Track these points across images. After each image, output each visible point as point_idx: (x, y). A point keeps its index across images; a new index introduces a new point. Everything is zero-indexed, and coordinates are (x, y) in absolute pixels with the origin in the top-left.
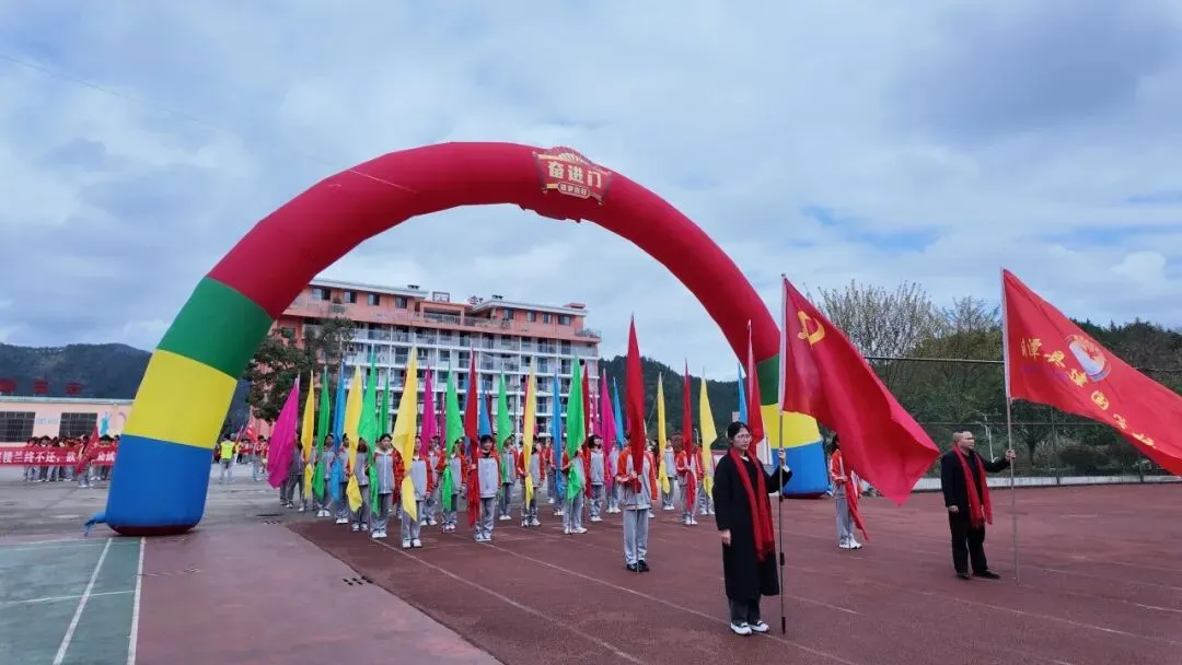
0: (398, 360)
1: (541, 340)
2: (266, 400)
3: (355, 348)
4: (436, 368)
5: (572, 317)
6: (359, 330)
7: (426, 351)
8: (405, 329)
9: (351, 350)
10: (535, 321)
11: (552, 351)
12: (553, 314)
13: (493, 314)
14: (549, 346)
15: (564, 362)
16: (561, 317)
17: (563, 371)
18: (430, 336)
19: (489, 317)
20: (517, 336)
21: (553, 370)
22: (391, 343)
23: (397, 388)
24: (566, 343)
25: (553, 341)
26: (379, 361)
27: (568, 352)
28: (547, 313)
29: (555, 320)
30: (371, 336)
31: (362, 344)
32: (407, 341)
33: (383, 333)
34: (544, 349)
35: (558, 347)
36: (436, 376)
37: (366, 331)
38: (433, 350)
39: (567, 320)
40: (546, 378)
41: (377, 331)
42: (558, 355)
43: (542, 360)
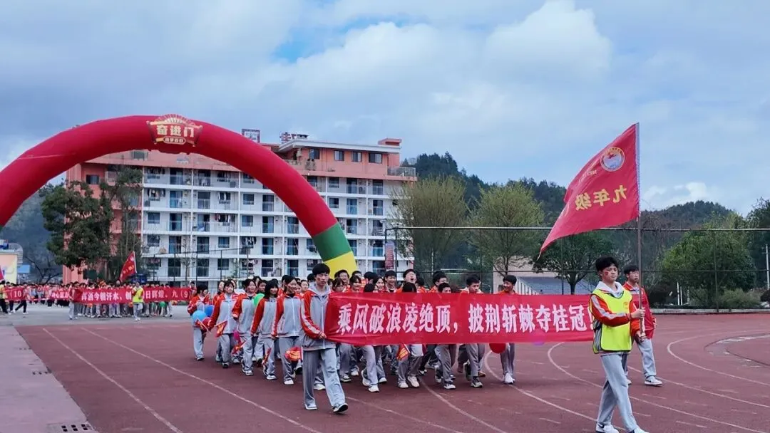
0: (200, 205)
1: (350, 181)
2: (66, 248)
3: (157, 194)
4: (239, 212)
5: (384, 154)
6: (161, 175)
7: (228, 194)
8: (207, 173)
9: (154, 195)
10: (343, 160)
11: (361, 191)
12: (362, 152)
13: (299, 154)
14: (358, 186)
15: (376, 203)
16: (371, 156)
17: (375, 212)
18: (232, 180)
19: (295, 158)
20: (323, 177)
21: (363, 212)
22: (192, 187)
23: (201, 233)
24: (378, 182)
25: (362, 180)
26: (181, 206)
27: (380, 192)
28: (355, 152)
29: (366, 158)
30: (173, 181)
31: (164, 190)
32: (209, 184)
33: (185, 177)
34: (353, 189)
35: (369, 188)
36: (239, 220)
37: (168, 176)
38: (235, 193)
39: (378, 157)
40: (356, 220)
41: (178, 176)
42: (369, 195)
43: (352, 202)
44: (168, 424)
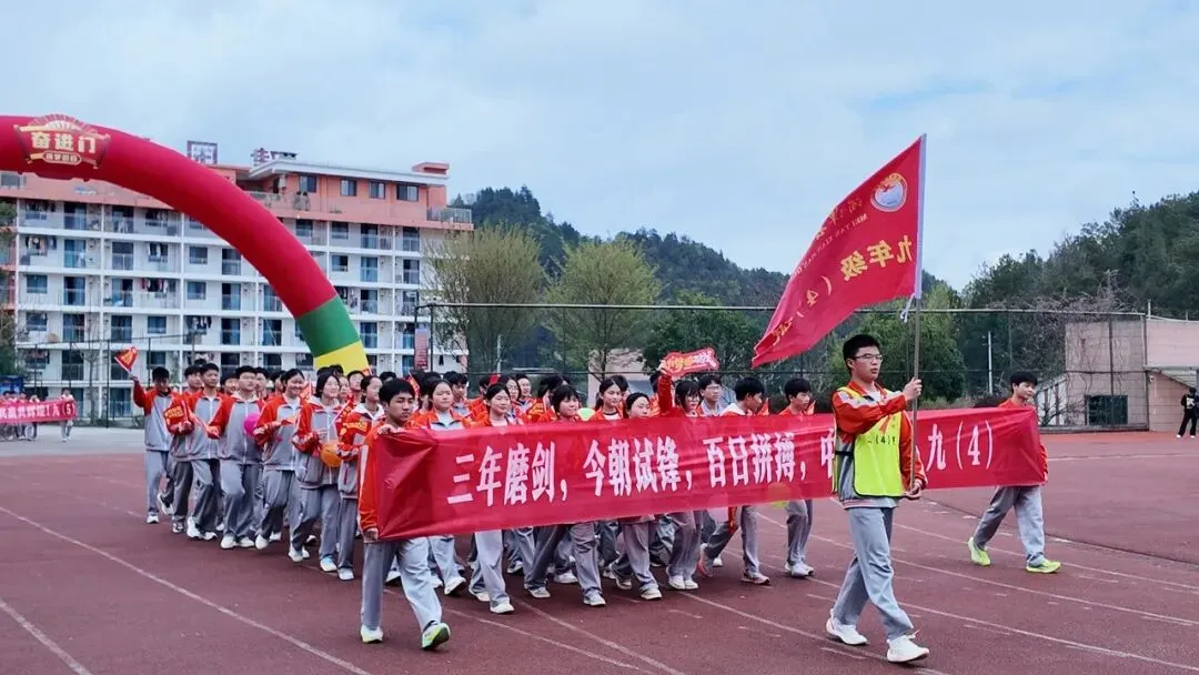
0: (117, 263)
1: (366, 228)
3: (42, 244)
4: (182, 276)
5: (421, 187)
6: (49, 213)
7: (164, 247)
8: (127, 211)
9: (38, 247)
10: (355, 194)
11: (385, 245)
12: (385, 183)
13: (282, 183)
14: (379, 237)
15: (407, 264)
16: (400, 189)
17: (407, 279)
18: (170, 223)
19: (276, 190)
20: (322, 222)
21: (387, 278)
22: (102, 235)
23: (119, 309)
24: (410, 231)
25: (386, 228)
26: (84, 264)
27: (414, 247)
28: (376, 182)
29: (391, 193)
30: (69, 224)
31: (54, 238)
32: (131, 230)
33: (89, 218)
34: (370, 242)
35: (396, 240)
36: (182, 288)
37: (60, 215)
38: (177, 245)
39: (412, 191)
40: (376, 291)
41: (78, 215)
42: (397, 251)
43: (369, 262)
44: (20, 619)
